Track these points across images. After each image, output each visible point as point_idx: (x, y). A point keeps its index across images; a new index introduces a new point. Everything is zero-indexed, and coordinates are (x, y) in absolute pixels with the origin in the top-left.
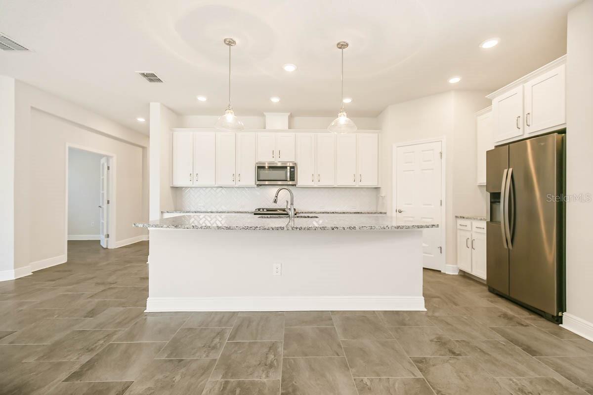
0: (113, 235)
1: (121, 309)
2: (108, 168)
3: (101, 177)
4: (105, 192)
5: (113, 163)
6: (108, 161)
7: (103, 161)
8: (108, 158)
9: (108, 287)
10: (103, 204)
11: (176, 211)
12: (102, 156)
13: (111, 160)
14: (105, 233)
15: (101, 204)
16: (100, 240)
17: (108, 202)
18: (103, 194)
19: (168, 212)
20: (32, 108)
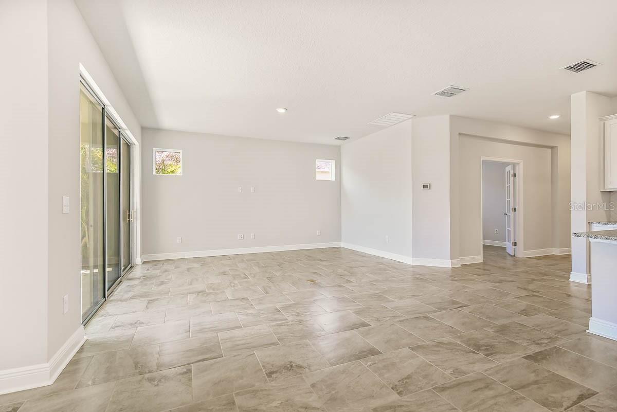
0: (520, 244)
1: (554, 319)
2: (515, 175)
3: (507, 185)
4: (511, 199)
5: (520, 171)
6: (514, 168)
7: (509, 168)
8: (514, 165)
9: (531, 293)
10: (509, 211)
11: (609, 221)
12: (508, 164)
13: (517, 168)
14: (512, 241)
15: (507, 211)
16: (506, 248)
17: (515, 210)
18: (509, 202)
19: (599, 223)
20: (459, 134)
